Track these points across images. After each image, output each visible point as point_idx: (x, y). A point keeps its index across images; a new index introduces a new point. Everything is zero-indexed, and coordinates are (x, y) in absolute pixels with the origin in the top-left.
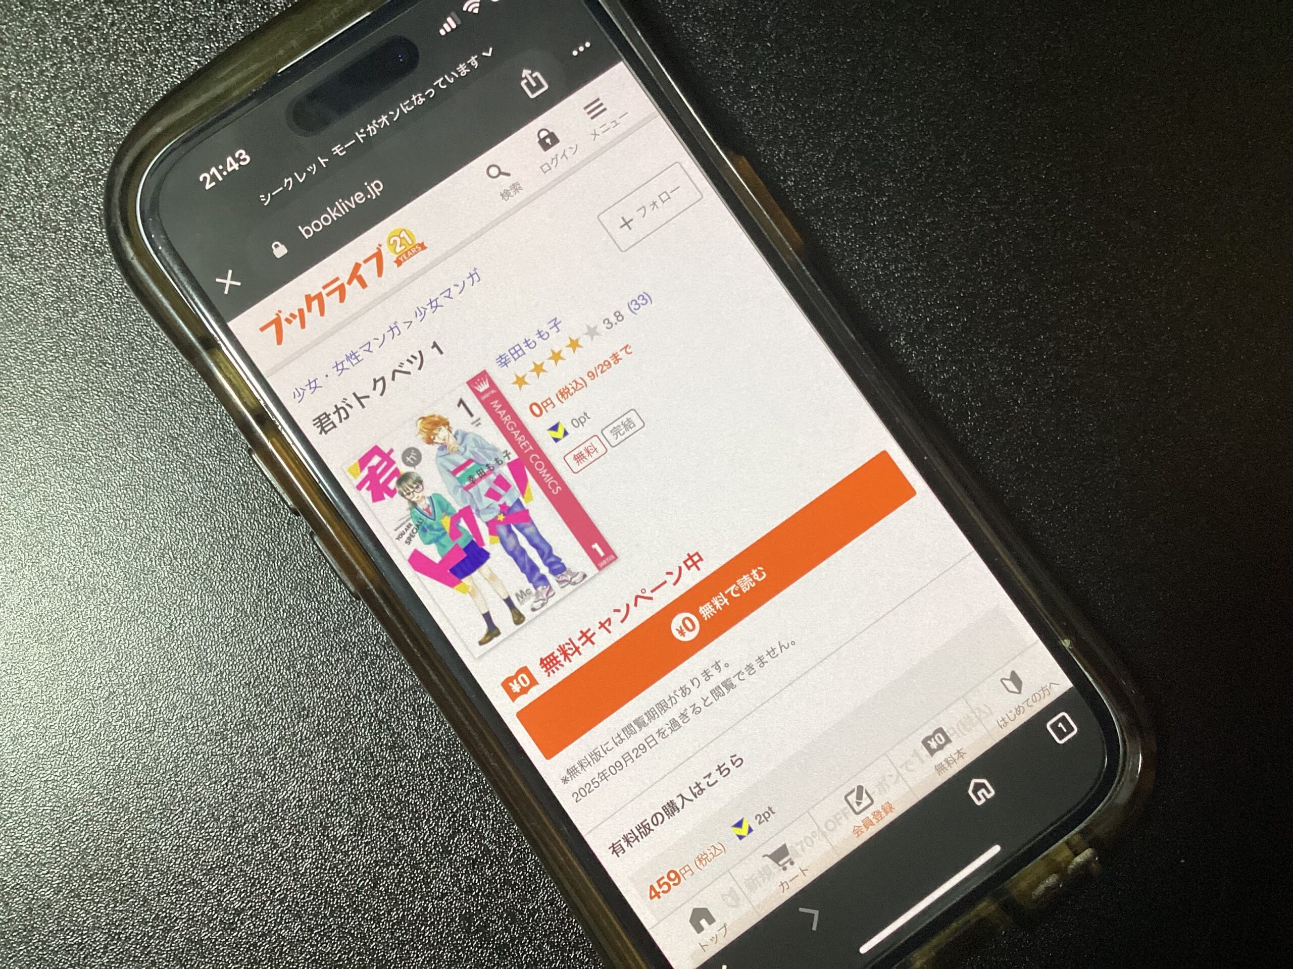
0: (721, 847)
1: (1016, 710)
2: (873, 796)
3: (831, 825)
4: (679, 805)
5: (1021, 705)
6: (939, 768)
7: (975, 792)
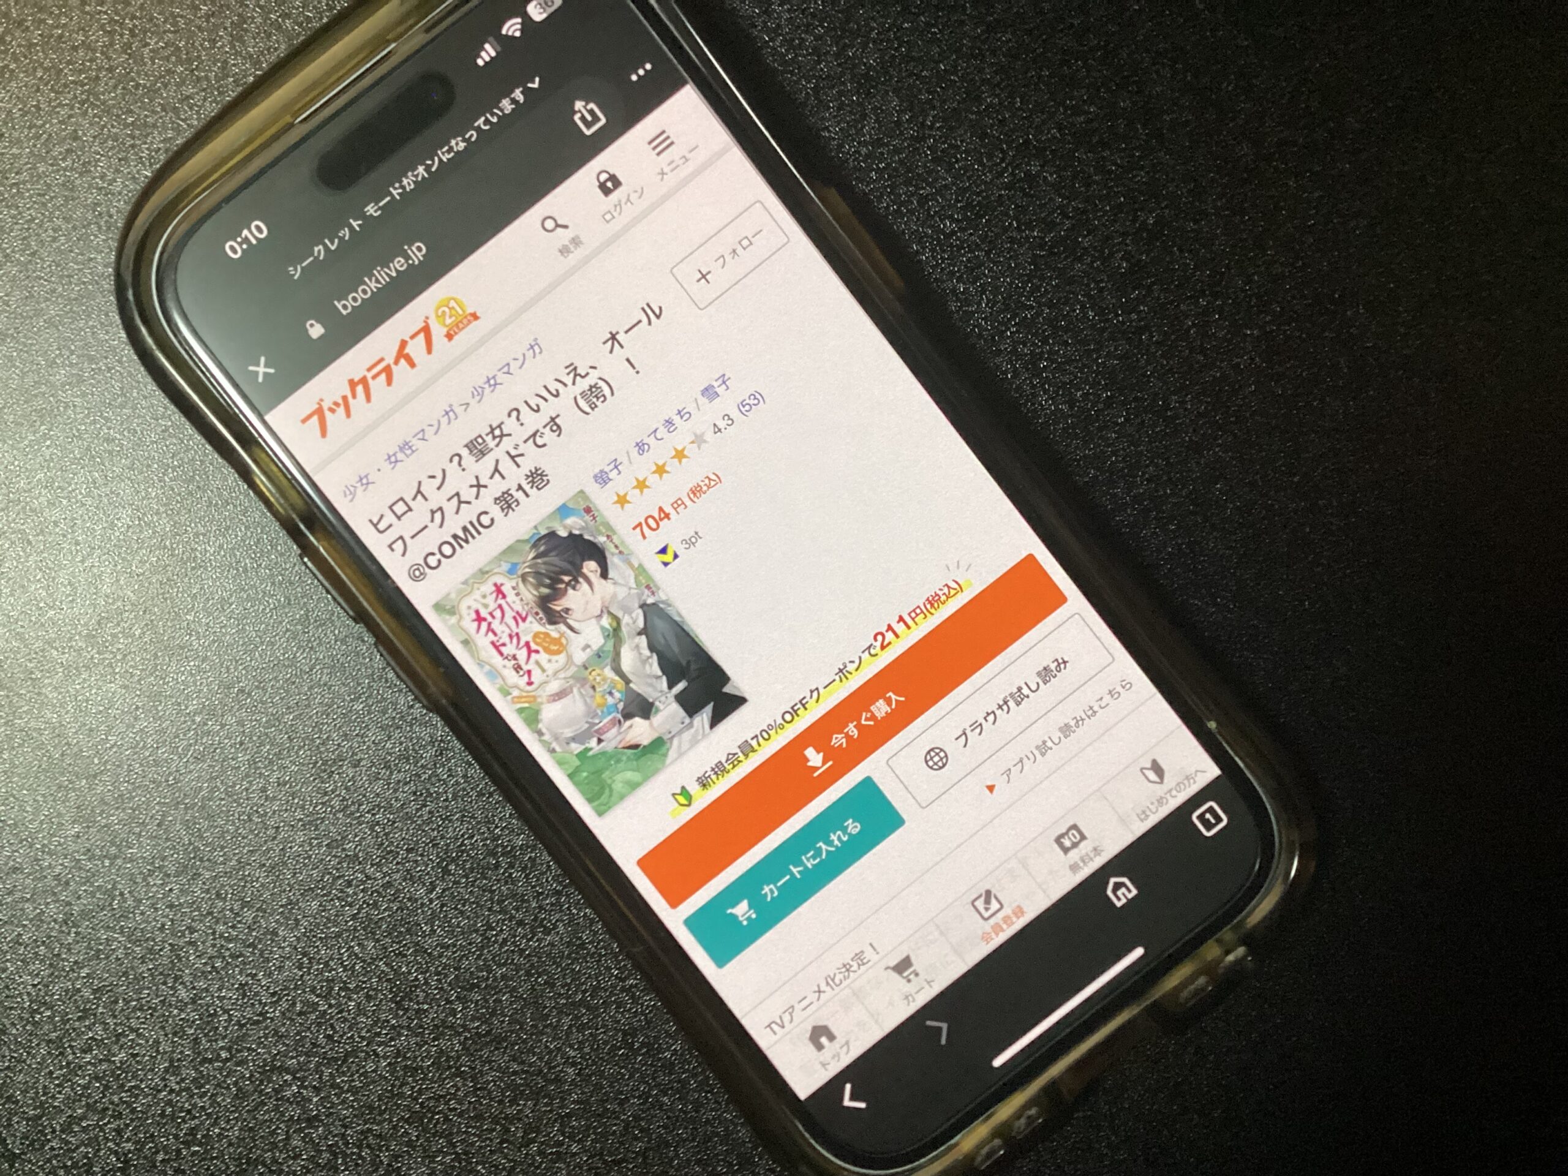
1: (1158, 801)
2: (1002, 900)
5: (1163, 795)
6: (1074, 868)
7: (1114, 891)
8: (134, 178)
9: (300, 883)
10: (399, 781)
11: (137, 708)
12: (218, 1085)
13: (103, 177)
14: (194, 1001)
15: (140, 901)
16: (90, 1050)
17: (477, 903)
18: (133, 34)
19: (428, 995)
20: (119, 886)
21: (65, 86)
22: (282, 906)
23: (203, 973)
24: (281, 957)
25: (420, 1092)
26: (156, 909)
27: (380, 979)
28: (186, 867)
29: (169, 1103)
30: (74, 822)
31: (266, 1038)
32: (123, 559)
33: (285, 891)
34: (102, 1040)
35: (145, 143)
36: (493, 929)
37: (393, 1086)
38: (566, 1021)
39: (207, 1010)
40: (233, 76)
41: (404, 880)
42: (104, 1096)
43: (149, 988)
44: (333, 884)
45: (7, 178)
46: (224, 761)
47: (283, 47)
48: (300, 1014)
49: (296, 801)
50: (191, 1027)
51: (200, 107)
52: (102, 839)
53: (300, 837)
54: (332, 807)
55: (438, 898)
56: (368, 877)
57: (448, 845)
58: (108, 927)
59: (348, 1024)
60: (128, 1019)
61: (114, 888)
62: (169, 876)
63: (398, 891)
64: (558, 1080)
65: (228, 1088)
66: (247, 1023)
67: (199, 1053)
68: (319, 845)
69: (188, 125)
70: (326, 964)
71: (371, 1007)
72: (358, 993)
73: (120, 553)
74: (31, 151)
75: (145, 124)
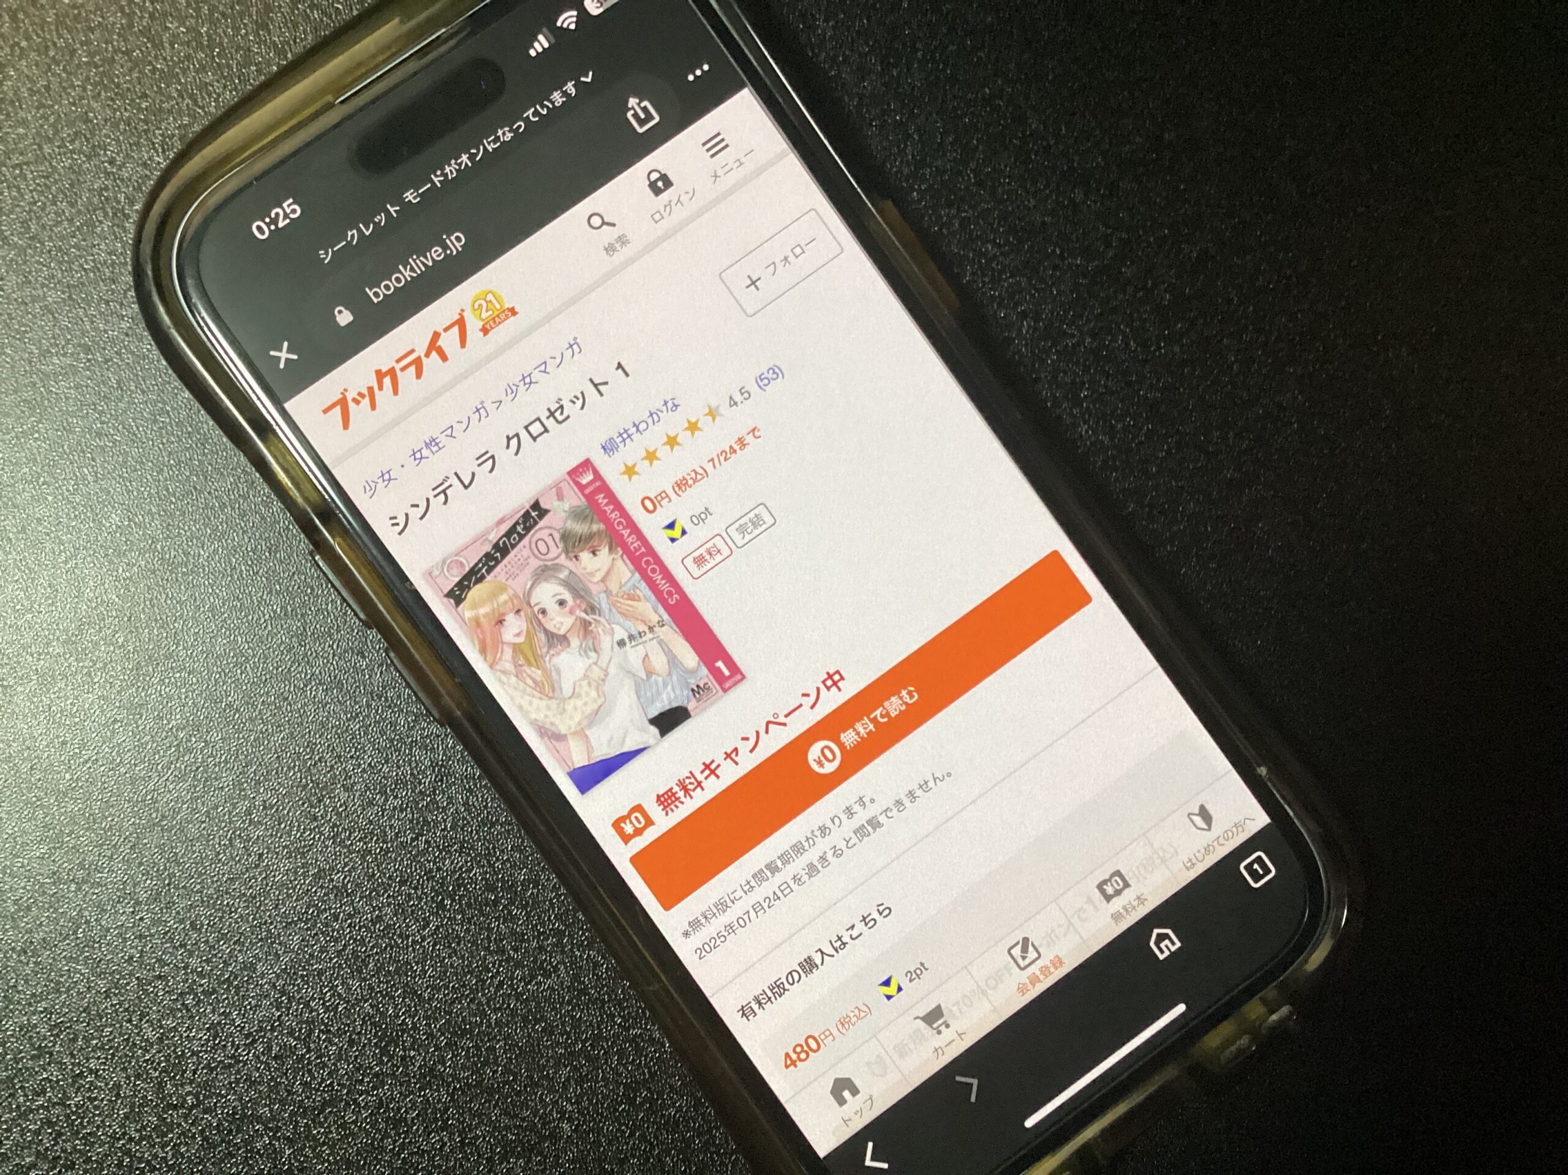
0: (865, 1009)
1: (1206, 849)
2: (1040, 950)
3: (992, 983)
4: (818, 961)
5: (1210, 843)
6: (1117, 917)
7: (1157, 944)
8: (145, 164)
9: (285, 915)
10: (395, 808)
11: (115, 721)
12: (183, 1133)
13: (112, 162)
14: (161, 1040)
15: (108, 930)
16: (44, 1092)
17: (474, 943)
18: (152, 16)
19: (415, 1040)
20: (86, 913)
21: (79, 66)
22: (261, 939)
23: (172, 1010)
24: (257, 995)
25: (403, 1147)
26: (125, 940)
27: (364, 1022)
28: (159, 894)
29: (128, 1153)
30: (39, 843)
31: (237, 1081)
32: (111, 562)
33: (266, 923)
34: (58, 1081)
35: (161, 129)
36: (489, 971)
37: (374, 1139)
38: (565, 1072)
39: (174, 1052)
40: (256, 65)
41: (395, 915)
42: (57, 1143)
43: (111, 1025)
44: (318, 915)
45: (10, 159)
46: (206, 780)
47: (310, 38)
48: (276, 1058)
49: (283, 826)
50: (155, 1070)
51: (219, 95)
52: (69, 861)
53: (285, 865)
54: (321, 833)
55: (432, 935)
56: (357, 912)
57: (443, 878)
58: (71, 957)
59: (327, 1070)
60: (88, 1060)
61: (80, 914)
62: (138, 903)
63: (388, 926)
64: (554, 1137)
65: (193, 1137)
66: (217, 1067)
67: (163, 1099)
68: (305, 875)
69: (205, 112)
70: (307, 1005)
71: (353, 1052)
72: (339, 1038)
73: (107, 555)
74: (38, 134)
75: (161, 110)
